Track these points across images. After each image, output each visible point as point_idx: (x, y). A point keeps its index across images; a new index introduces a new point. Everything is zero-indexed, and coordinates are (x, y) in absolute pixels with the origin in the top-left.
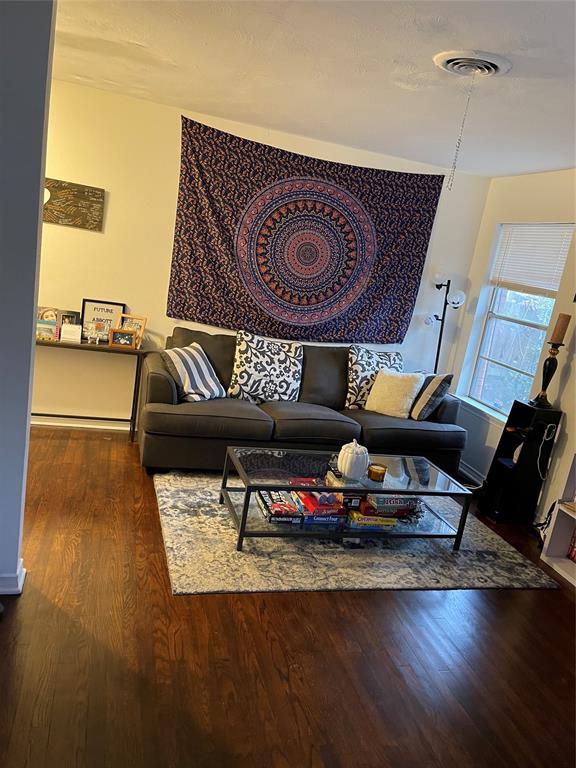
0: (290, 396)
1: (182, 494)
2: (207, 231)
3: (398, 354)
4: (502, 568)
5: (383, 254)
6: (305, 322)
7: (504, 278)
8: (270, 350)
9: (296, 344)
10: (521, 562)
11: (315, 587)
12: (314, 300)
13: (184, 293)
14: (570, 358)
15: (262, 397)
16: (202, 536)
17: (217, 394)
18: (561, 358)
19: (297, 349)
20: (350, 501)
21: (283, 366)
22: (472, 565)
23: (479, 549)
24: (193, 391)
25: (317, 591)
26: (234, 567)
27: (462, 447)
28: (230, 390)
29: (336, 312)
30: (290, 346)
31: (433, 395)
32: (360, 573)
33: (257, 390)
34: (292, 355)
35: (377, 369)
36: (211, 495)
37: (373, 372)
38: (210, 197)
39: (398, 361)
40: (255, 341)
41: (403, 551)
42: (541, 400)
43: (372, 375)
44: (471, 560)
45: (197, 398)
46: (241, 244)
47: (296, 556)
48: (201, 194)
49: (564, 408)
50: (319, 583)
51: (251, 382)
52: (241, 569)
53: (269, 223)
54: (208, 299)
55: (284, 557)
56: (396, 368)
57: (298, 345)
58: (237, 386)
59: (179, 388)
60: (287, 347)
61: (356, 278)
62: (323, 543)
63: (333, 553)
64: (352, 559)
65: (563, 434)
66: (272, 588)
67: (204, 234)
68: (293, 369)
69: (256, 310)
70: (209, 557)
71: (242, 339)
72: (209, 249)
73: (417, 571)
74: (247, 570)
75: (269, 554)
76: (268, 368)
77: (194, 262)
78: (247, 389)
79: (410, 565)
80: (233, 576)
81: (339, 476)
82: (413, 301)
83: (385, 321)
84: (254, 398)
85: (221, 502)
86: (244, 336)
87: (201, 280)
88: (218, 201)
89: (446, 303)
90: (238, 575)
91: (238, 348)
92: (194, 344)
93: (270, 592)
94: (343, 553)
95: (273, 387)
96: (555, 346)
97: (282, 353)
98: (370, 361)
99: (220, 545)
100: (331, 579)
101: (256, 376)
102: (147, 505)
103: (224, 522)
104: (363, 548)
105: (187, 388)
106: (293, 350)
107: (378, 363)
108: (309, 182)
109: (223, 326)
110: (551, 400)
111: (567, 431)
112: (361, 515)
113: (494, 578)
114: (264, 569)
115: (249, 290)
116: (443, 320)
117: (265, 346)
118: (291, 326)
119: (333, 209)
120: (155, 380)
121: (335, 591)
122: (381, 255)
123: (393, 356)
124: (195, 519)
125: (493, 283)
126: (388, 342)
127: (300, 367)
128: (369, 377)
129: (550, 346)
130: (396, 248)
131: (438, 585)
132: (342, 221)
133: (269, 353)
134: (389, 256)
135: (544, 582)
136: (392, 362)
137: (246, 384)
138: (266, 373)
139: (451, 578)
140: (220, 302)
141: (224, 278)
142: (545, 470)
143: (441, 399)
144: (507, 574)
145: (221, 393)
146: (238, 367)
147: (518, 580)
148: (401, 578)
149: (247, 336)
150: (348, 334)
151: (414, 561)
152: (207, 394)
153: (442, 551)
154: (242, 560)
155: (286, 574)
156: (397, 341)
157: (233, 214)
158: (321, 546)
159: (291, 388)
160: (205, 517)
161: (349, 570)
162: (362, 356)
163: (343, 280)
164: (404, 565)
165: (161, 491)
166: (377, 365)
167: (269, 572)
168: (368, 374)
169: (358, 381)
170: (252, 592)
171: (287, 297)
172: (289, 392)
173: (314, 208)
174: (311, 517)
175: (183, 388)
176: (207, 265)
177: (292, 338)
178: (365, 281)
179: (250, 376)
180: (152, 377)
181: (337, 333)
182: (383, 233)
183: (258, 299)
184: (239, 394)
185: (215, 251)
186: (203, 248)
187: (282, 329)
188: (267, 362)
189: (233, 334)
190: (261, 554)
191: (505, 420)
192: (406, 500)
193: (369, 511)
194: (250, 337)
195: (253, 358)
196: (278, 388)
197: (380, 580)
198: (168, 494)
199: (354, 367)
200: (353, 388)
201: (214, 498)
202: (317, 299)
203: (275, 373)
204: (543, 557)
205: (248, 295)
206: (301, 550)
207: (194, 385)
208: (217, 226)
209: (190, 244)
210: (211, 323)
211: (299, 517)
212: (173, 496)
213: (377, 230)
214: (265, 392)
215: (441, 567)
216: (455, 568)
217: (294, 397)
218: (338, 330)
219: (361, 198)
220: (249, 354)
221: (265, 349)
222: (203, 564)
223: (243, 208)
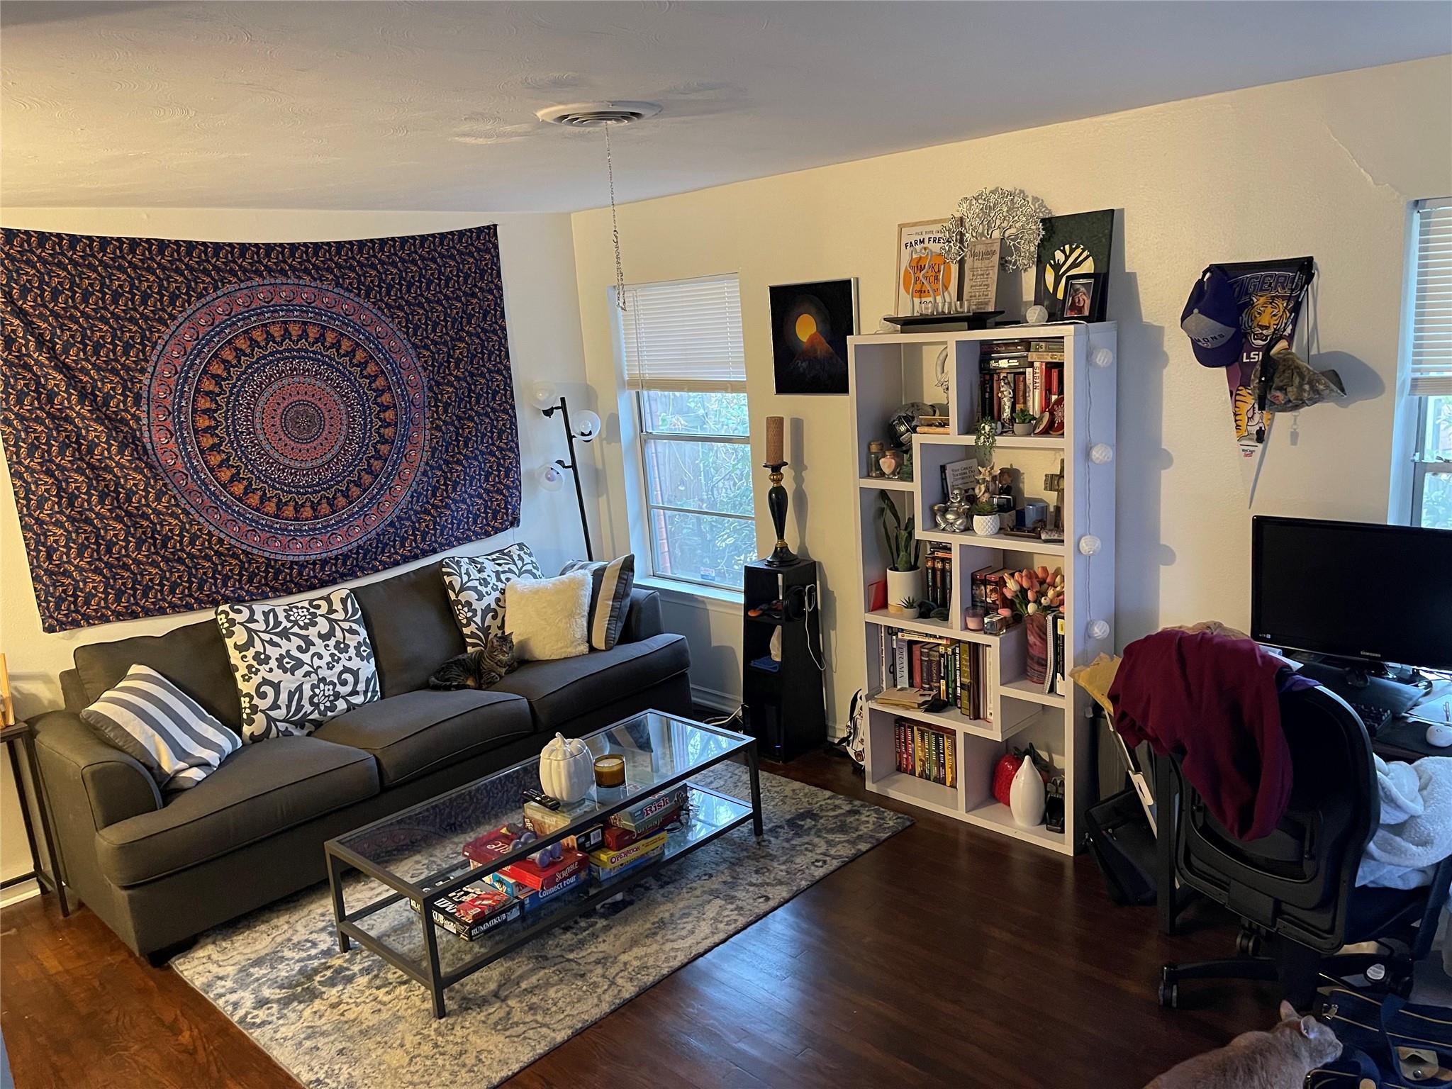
0: (366, 692)
1: (257, 972)
2: (79, 436)
3: (521, 546)
4: (831, 831)
5: (438, 384)
6: (339, 545)
7: (649, 374)
8: (296, 623)
9: (338, 592)
10: (847, 808)
11: (606, 1008)
12: (341, 501)
13: (66, 574)
14: (799, 479)
15: (315, 716)
16: (356, 1029)
17: (228, 748)
18: (788, 484)
19: (344, 601)
20: (588, 837)
21: (332, 642)
22: (794, 847)
23: (788, 817)
24: (182, 765)
25: (612, 1012)
26: (454, 1050)
27: (687, 665)
28: (246, 729)
29: (390, 510)
30: (328, 599)
31: (615, 598)
32: (655, 947)
33: (300, 707)
34: (340, 615)
35: (500, 586)
36: (314, 944)
37: (497, 594)
38: (63, 368)
39: (527, 559)
40: (259, 616)
41: (691, 876)
42: (781, 554)
43: (498, 600)
44: (788, 840)
45: (197, 774)
46: (160, 440)
47: (542, 973)
48: (42, 366)
49: (816, 555)
50: (607, 997)
51: (284, 697)
52: (467, 1046)
53: (208, 385)
54: (126, 567)
55: (524, 985)
56: (529, 572)
57: (344, 593)
58: (260, 718)
59: (153, 768)
60: (323, 603)
61: (406, 438)
62: (566, 929)
63: (594, 936)
64: (630, 930)
65: (827, 594)
66: (541, 1048)
67: (76, 444)
68: (352, 641)
69: (235, 556)
70: (396, 1058)
71: (232, 622)
72: (96, 471)
73: (730, 899)
74: (478, 1042)
75: (496, 995)
76: (306, 658)
77: (71, 505)
78: (280, 714)
79: (715, 894)
80: (464, 1065)
81: (554, 806)
82: (515, 449)
83: (480, 496)
84: (300, 724)
85: (346, 947)
86: (232, 615)
87: (98, 536)
88: (83, 370)
89: (570, 437)
90: (470, 1060)
91: (229, 643)
92: (135, 669)
93: (542, 1057)
94: (607, 928)
95: (329, 690)
96: (776, 469)
97: (319, 619)
98: (484, 575)
99: (401, 1027)
100: (620, 981)
101: (288, 682)
102: (203, 1026)
103: (378, 982)
104: (631, 903)
105: (168, 763)
106: (337, 605)
107: (497, 574)
108: (261, 290)
109: (175, 609)
110: (793, 549)
111: (831, 587)
112: (612, 853)
113: (832, 852)
114: (503, 1025)
115: (209, 523)
116: (574, 466)
117: (281, 617)
118: (314, 563)
119: (324, 327)
120: (102, 778)
121: (638, 995)
122: (435, 387)
123: (515, 551)
124: (317, 1004)
125: (632, 384)
126: (497, 531)
127: (363, 633)
128: (493, 606)
129: (769, 471)
130: (457, 367)
131: (772, 904)
132: (346, 345)
133: (295, 629)
134: (450, 384)
135: (891, 823)
136: (520, 563)
137: (275, 706)
138: (306, 668)
139: (781, 883)
140: (155, 564)
141: (145, 516)
142: (819, 656)
143: (628, 601)
144: (842, 837)
145: (234, 742)
146: (246, 679)
147: (860, 837)
148: (716, 920)
149: (240, 612)
150: (424, 540)
151: (715, 884)
152: (213, 757)
153: (741, 846)
154: (459, 1031)
155: (546, 1012)
156: (512, 525)
157: (125, 388)
158: (569, 935)
159: (362, 678)
160: (334, 991)
161: (635, 950)
162: (467, 573)
163: (384, 449)
164: (706, 897)
165: (210, 985)
166: (499, 580)
167: (517, 1024)
168: (490, 600)
169: (478, 619)
170: (515, 1075)
171: (289, 511)
172: (361, 687)
173: (287, 334)
174: (534, 897)
175: (160, 767)
176: (101, 502)
177: (324, 584)
178: (422, 438)
179: (276, 687)
180: (93, 774)
181: (403, 546)
182: (426, 347)
183: (232, 535)
184: (269, 729)
185: (108, 469)
186: (80, 471)
187: (300, 574)
188: (299, 648)
189: (206, 616)
190: (483, 1002)
191: (740, 599)
192: (670, 795)
193: (624, 839)
194: (246, 613)
195: (270, 650)
196: (339, 688)
197: (689, 941)
198: (229, 984)
199: (463, 597)
200: (473, 635)
201: (323, 947)
202: (347, 497)
203: (323, 663)
204: (870, 786)
205: (210, 534)
206: (542, 960)
207: (181, 754)
208: (98, 420)
209: (49, 473)
210: (148, 613)
211: (514, 906)
212: (242, 984)
213: (415, 346)
214: (316, 706)
215: (757, 872)
216: (775, 864)
217: (374, 691)
218: (403, 540)
219: (367, 296)
220: (258, 646)
221: (285, 624)
222: (396, 1075)
223: (143, 371)
